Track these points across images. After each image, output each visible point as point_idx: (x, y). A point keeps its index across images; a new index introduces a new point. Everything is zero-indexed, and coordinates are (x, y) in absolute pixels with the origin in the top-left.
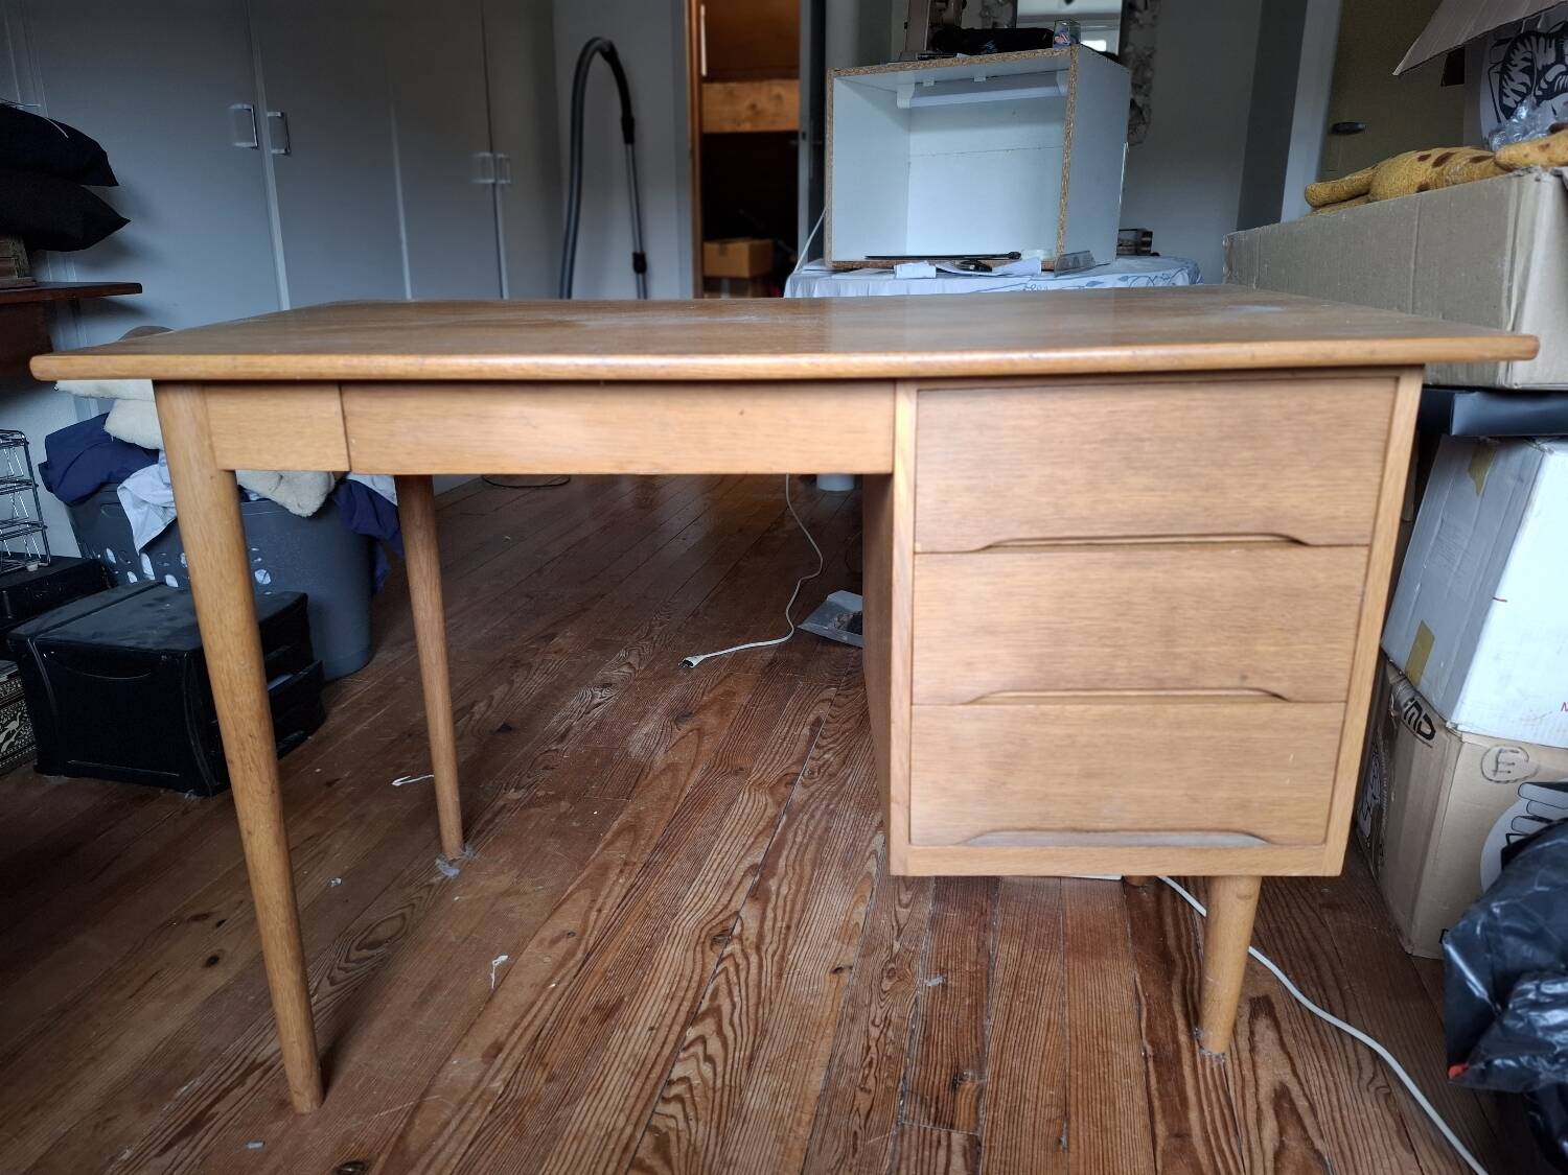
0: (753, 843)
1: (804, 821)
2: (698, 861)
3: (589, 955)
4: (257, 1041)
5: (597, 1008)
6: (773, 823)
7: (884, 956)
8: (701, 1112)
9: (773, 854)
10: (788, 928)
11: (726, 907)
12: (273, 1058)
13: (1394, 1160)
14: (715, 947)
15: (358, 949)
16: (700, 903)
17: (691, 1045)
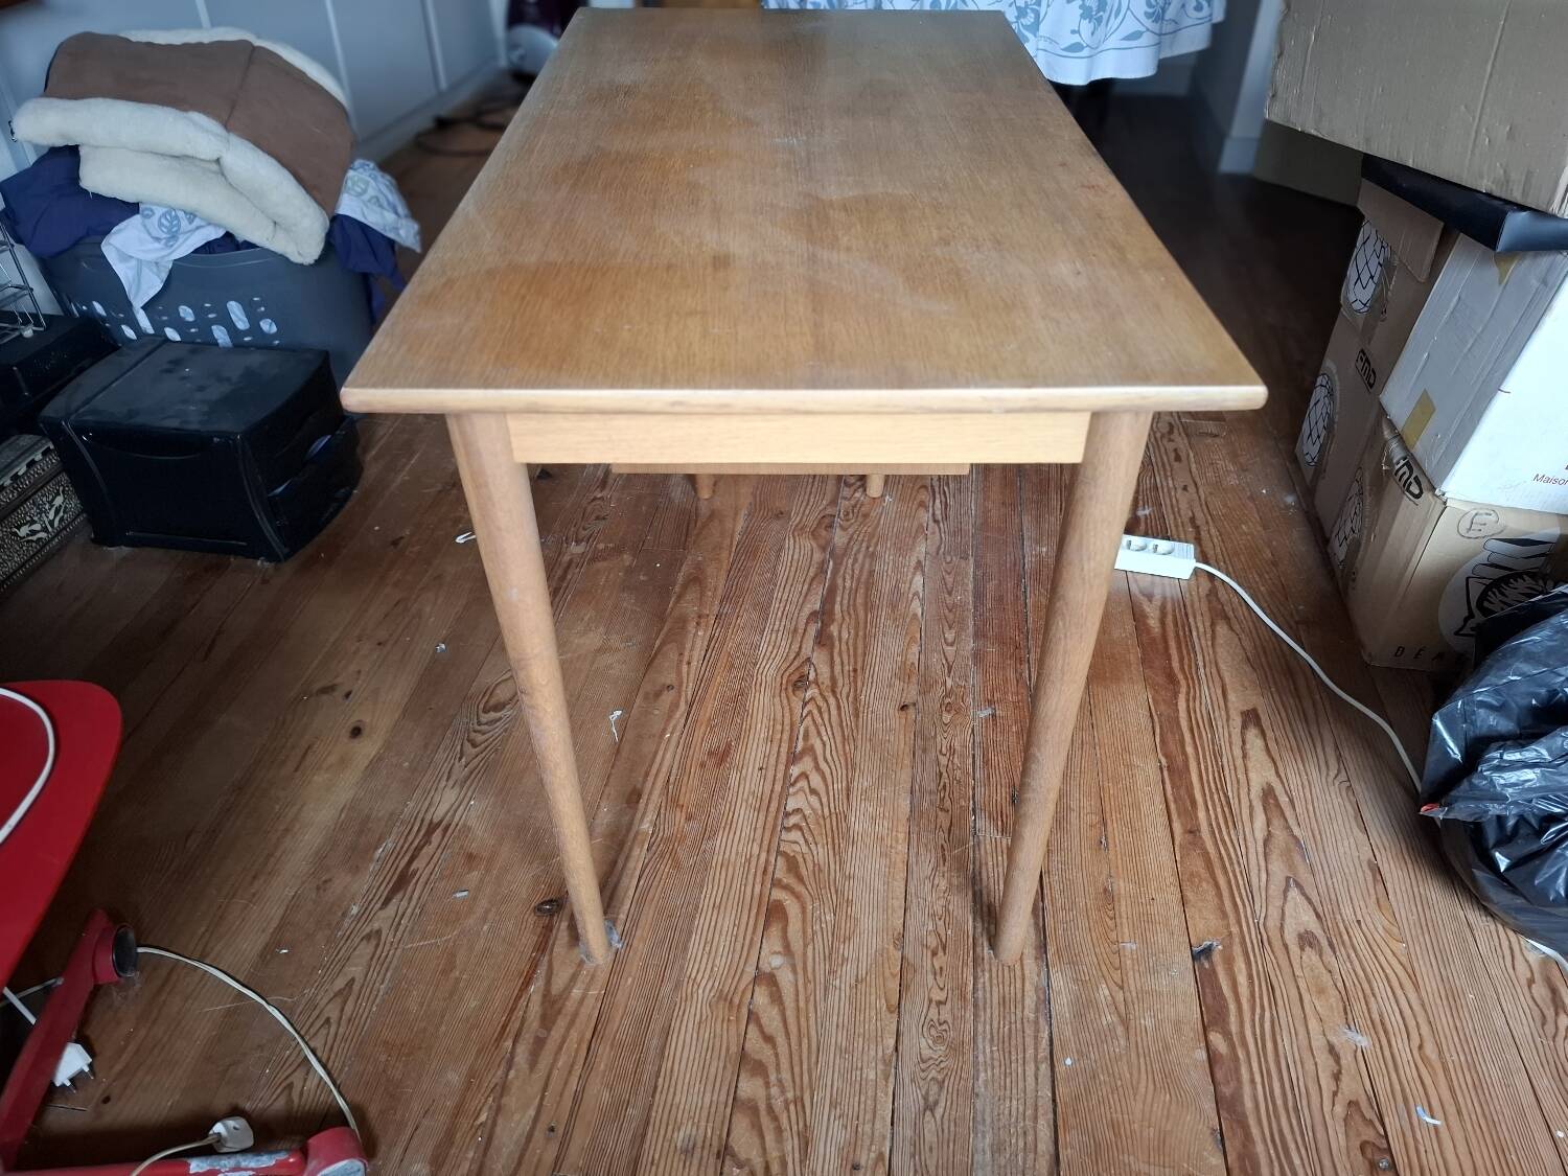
0: (809, 589)
1: (850, 565)
2: (764, 610)
3: (691, 706)
4: (427, 803)
5: (710, 753)
6: (822, 569)
7: (940, 691)
8: (818, 839)
9: (829, 599)
10: (855, 670)
11: (798, 654)
12: (447, 818)
13: (1352, 840)
14: (797, 693)
15: (486, 711)
16: (775, 652)
17: (795, 782)
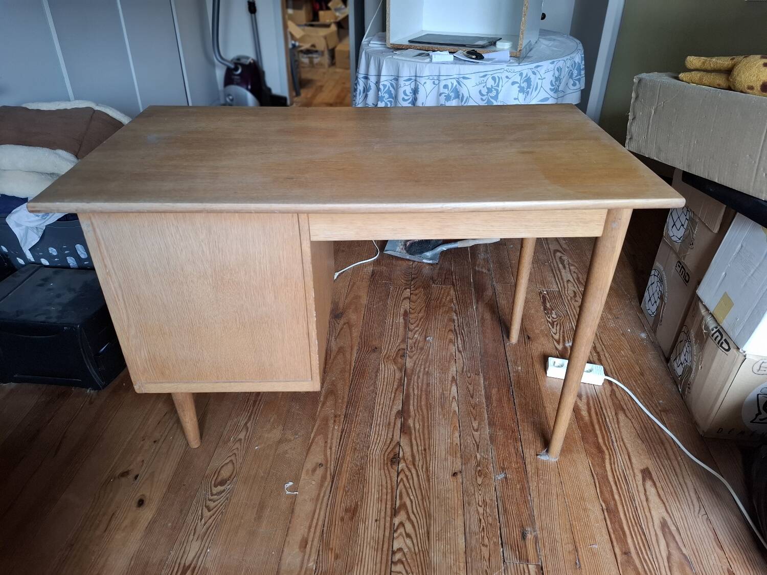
0: (394, 396)
1: (416, 380)
2: (371, 411)
3: (333, 478)
4: (182, 551)
5: (347, 510)
6: (401, 384)
7: (474, 462)
8: (413, 569)
9: (406, 403)
10: (425, 450)
11: (392, 440)
12: (194, 562)
14: (394, 466)
15: (216, 486)
16: (379, 438)
17: (397, 529)
